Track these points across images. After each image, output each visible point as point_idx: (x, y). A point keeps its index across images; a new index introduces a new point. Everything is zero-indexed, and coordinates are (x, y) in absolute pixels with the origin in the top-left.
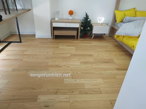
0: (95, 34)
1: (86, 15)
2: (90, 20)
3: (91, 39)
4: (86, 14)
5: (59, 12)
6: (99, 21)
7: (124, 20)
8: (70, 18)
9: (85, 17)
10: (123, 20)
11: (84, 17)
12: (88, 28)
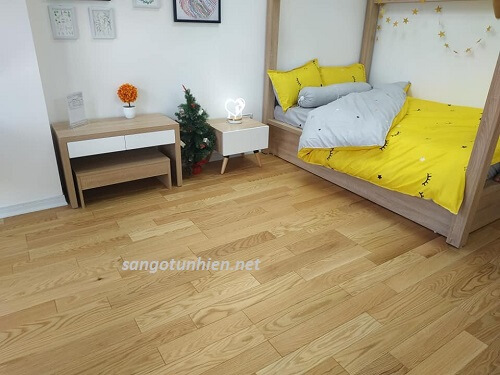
0: (228, 157)
1: (186, 97)
2: (204, 114)
3: (221, 177)
4: (187, 92)
5: (80, 95)
6: (229, 113)
7: (302, 98)
8: (129, 112)
9: (185, 102)
10: (298, 98)
11: (182, 106)
12: (206, 140)
